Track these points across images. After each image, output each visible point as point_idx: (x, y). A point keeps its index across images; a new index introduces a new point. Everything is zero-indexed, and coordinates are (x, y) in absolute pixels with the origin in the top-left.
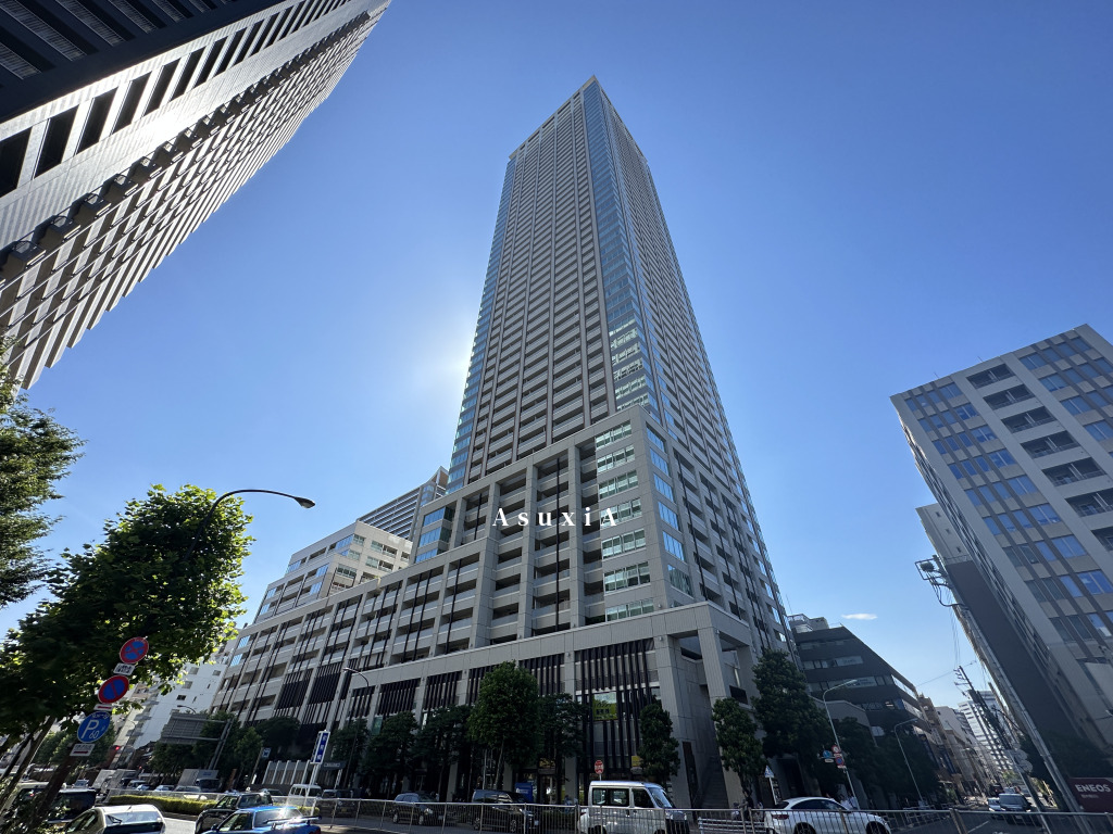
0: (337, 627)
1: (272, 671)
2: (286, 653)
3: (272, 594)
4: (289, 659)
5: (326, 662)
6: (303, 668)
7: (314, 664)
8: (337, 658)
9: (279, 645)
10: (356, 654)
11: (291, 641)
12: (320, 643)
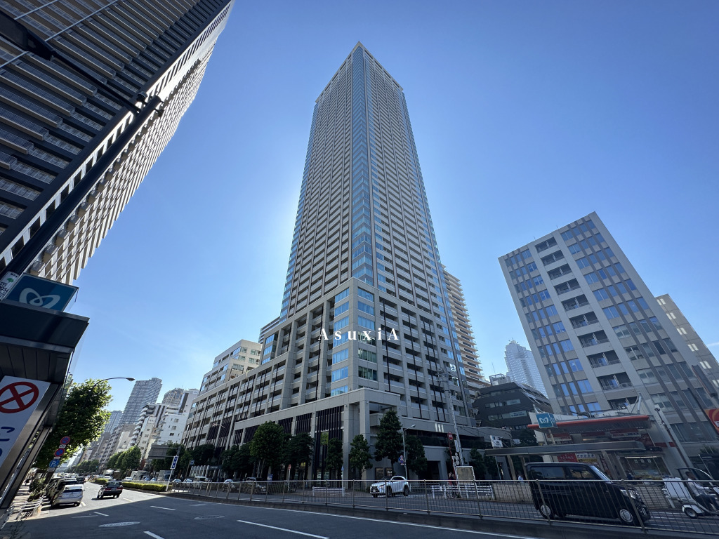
0: (230, 398)
1: (206, 421)
2: (211, 411)
3: (206, 381)
4: (211, 415)
5: (225, 417)
6: (217, 419)
7: (221, 418)
8: (230, 414)
9: (208, 408)
10: (237, 413)
11: (212, 405)
12: (223, 407)
